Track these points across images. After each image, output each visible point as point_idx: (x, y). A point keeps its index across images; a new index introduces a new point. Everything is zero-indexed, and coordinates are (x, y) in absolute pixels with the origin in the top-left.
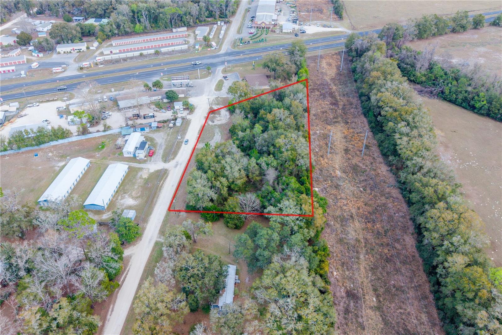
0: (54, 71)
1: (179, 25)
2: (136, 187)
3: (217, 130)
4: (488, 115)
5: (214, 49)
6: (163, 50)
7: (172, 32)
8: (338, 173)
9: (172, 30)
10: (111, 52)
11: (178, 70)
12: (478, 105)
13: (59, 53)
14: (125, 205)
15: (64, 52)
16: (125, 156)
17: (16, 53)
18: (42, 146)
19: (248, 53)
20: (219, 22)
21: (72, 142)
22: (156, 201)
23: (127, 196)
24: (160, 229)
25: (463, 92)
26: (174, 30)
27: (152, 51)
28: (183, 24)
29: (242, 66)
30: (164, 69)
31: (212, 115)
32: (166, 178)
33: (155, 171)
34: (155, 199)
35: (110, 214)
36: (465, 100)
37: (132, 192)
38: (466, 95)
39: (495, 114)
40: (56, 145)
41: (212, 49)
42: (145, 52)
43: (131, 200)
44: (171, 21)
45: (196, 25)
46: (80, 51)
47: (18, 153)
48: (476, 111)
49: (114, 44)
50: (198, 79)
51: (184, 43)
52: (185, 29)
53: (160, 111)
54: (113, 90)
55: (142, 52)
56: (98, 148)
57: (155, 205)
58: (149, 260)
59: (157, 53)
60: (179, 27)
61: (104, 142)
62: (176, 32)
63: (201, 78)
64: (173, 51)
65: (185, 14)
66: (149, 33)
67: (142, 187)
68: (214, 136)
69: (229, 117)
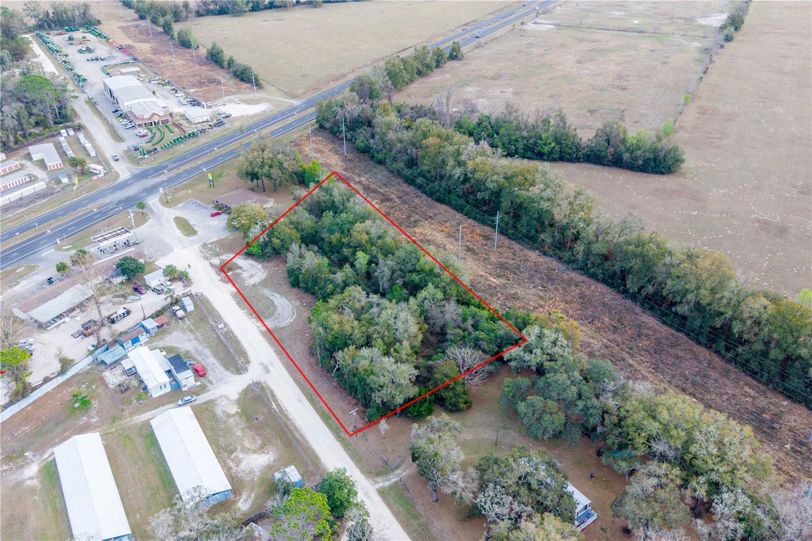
2: (239, 433)
3: (267, 292)
4: (562, 159)
5: (102, 174)
8: (494, 281)
11: (78, 224)
12: (546, 149)
16: (155, 396)
19: (173, 166)
20: (63, 131)
22: (301, 435)
23: (241, 455)
24: (361, 470)
25: (520, 140)
29: (186, 187)
30: (45, 233)
31: (232, 273)
32: (273, 396)
33: (240, 394)
34: (296, 434)
35: (249, 496)
36: (527, 148)
37: (242, 444)
38: (525, 141)
39: (569, 154)
41: (99, 176)
43: (256, 456)
48: (545, 158)
51: (28, 180)
53: (127, 301)
56: (75, 408)
57: (307, 442)
58: (401, 522)
61: (76, 393)
63: (137, 226)
64: (21, 199)
67: (250, 428)
68: (272, 301)
69: (260, 266)
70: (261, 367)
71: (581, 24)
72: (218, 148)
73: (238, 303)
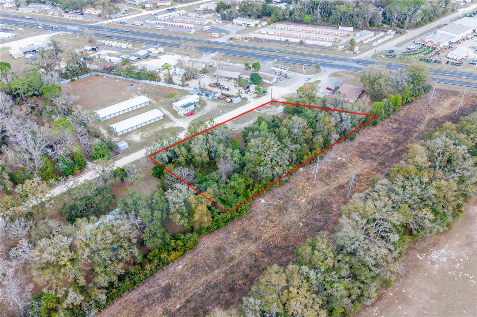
0: (213, 35)
1: (347, 24)
2: (152, 131)
6: (308, 42)
7: (338, 29)
9: (338, 27)
10: (267, 33)
13: (233, 24)
14: (131, 139)
15: (237, 24)
17: (207, 16)
18: (141, 81)
20: (391, 31)
21: (159, 86)
23: (140, 134)
26: (340, 28)
27: (298, 41)
28: (352, 24)
31: (269, 105)
33: (177, 127)
37: (146, 133)
40: (148, 84)
41: (352, 52)
42: (290, 40)
43: (139, 137)
44: (341, 19)
45: (365, 27)
46: (248, 26)
47: (126, 80)
49: (277, 28)
50: (302, 73)
52: (351, 29)
53: (238, 88)
54: (229, 60)
55: (288, 39)
56: (169, 96)
59: (301, 43)
60: (347, 26)
61: (176, 94)
62: (342, 30)
64: (316, 45)
65: (357, 16)
66: (316, 25)
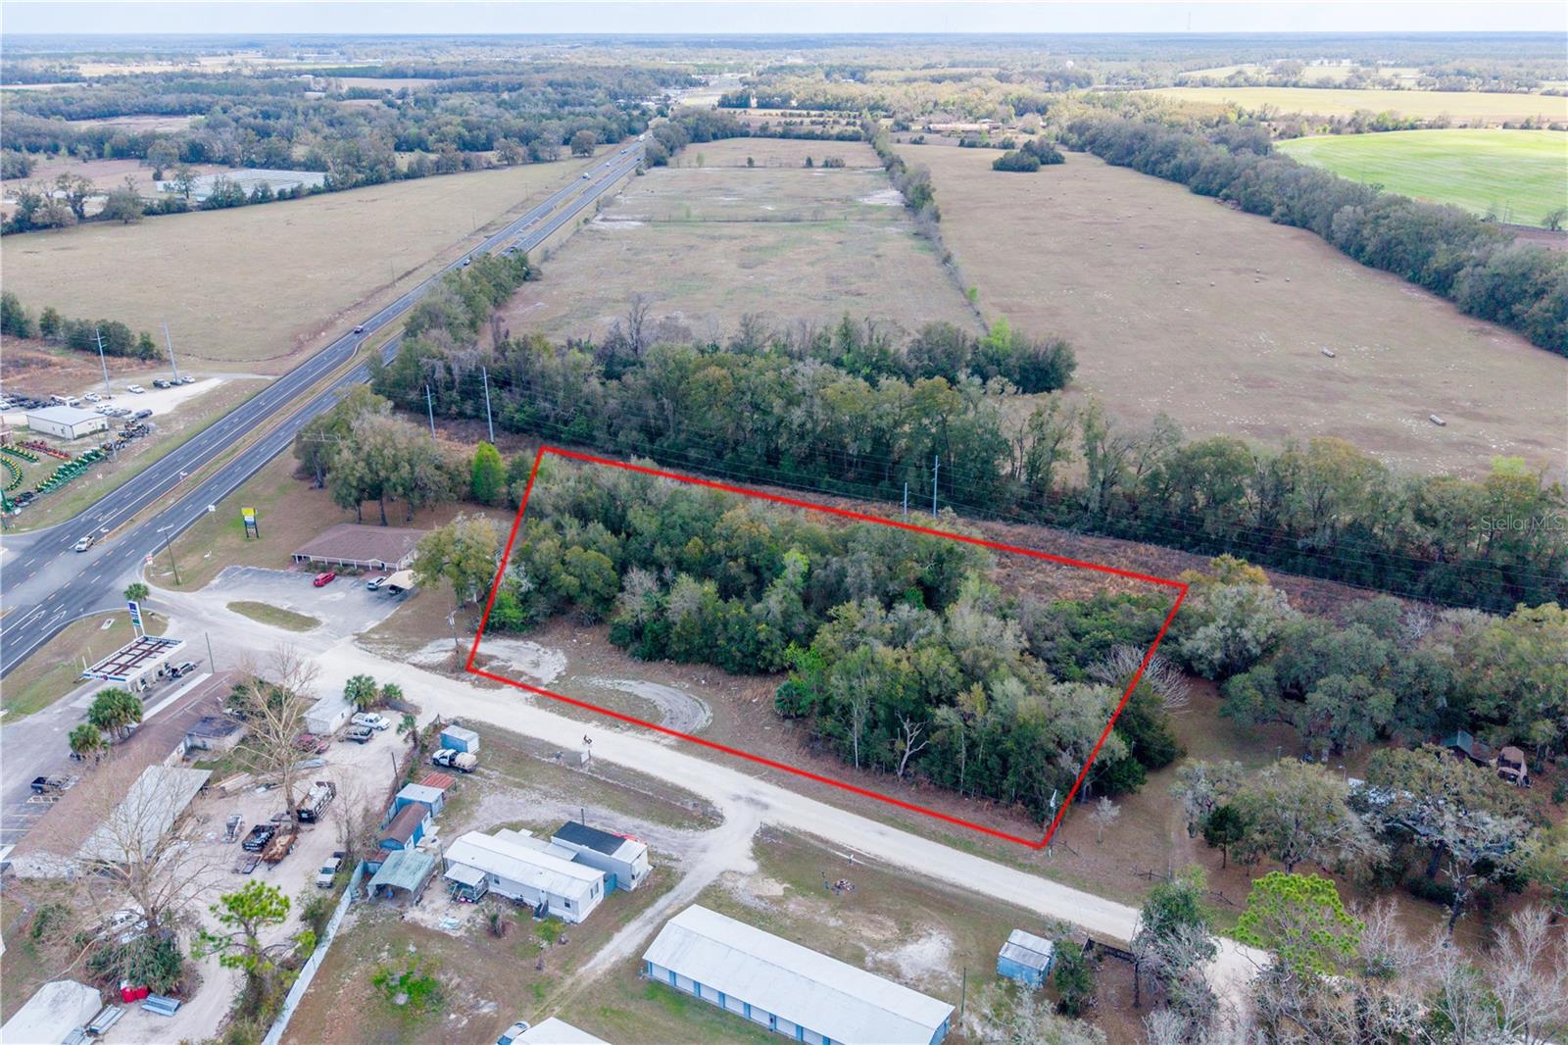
3: (601, 682)
16: (578, 919)
23: (882, 955)
32: (823, 841)
33: (755, 859)
37: (862, 938)
43: (912, 948)
56: (403, 1007)
61: (377, 976)
67: (845, 905)
68: (630, 694)
69: (531, 644)
70: (741, 804)
71: (688, 216)
72: (189, 470)
73: (563, 714)
